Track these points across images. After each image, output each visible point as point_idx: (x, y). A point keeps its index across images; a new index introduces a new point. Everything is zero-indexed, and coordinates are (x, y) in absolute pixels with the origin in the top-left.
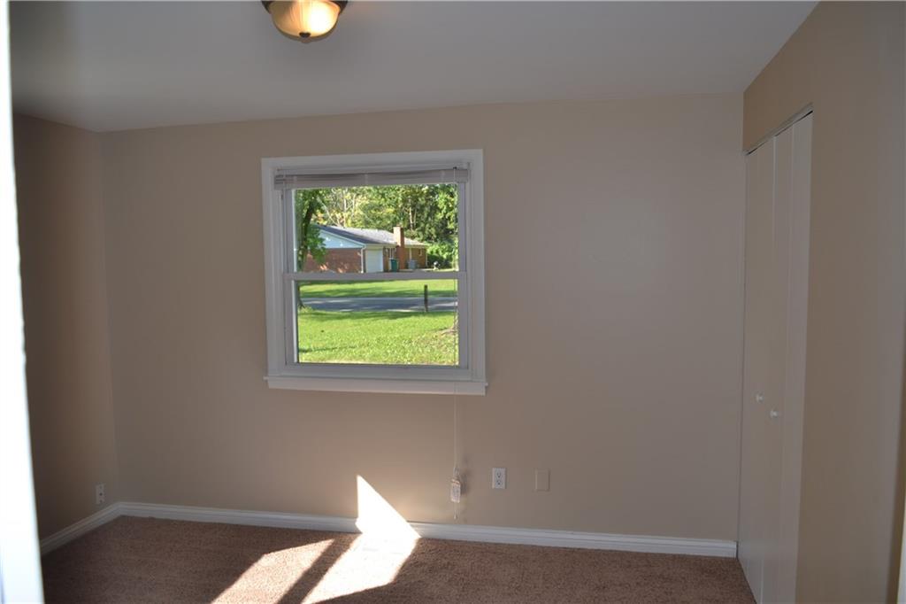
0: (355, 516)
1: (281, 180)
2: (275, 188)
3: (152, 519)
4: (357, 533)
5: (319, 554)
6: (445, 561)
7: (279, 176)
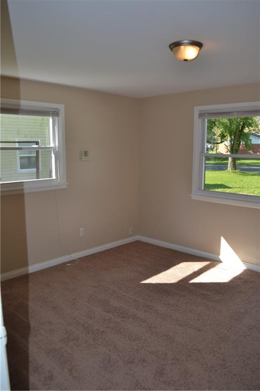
0: (219, 255)
1: (201, 115)
2: (199, 118)
3: (147, 243)
4: (220, 262)
5: (202, 267)
6: (252, 280)
7: (201, 113)
